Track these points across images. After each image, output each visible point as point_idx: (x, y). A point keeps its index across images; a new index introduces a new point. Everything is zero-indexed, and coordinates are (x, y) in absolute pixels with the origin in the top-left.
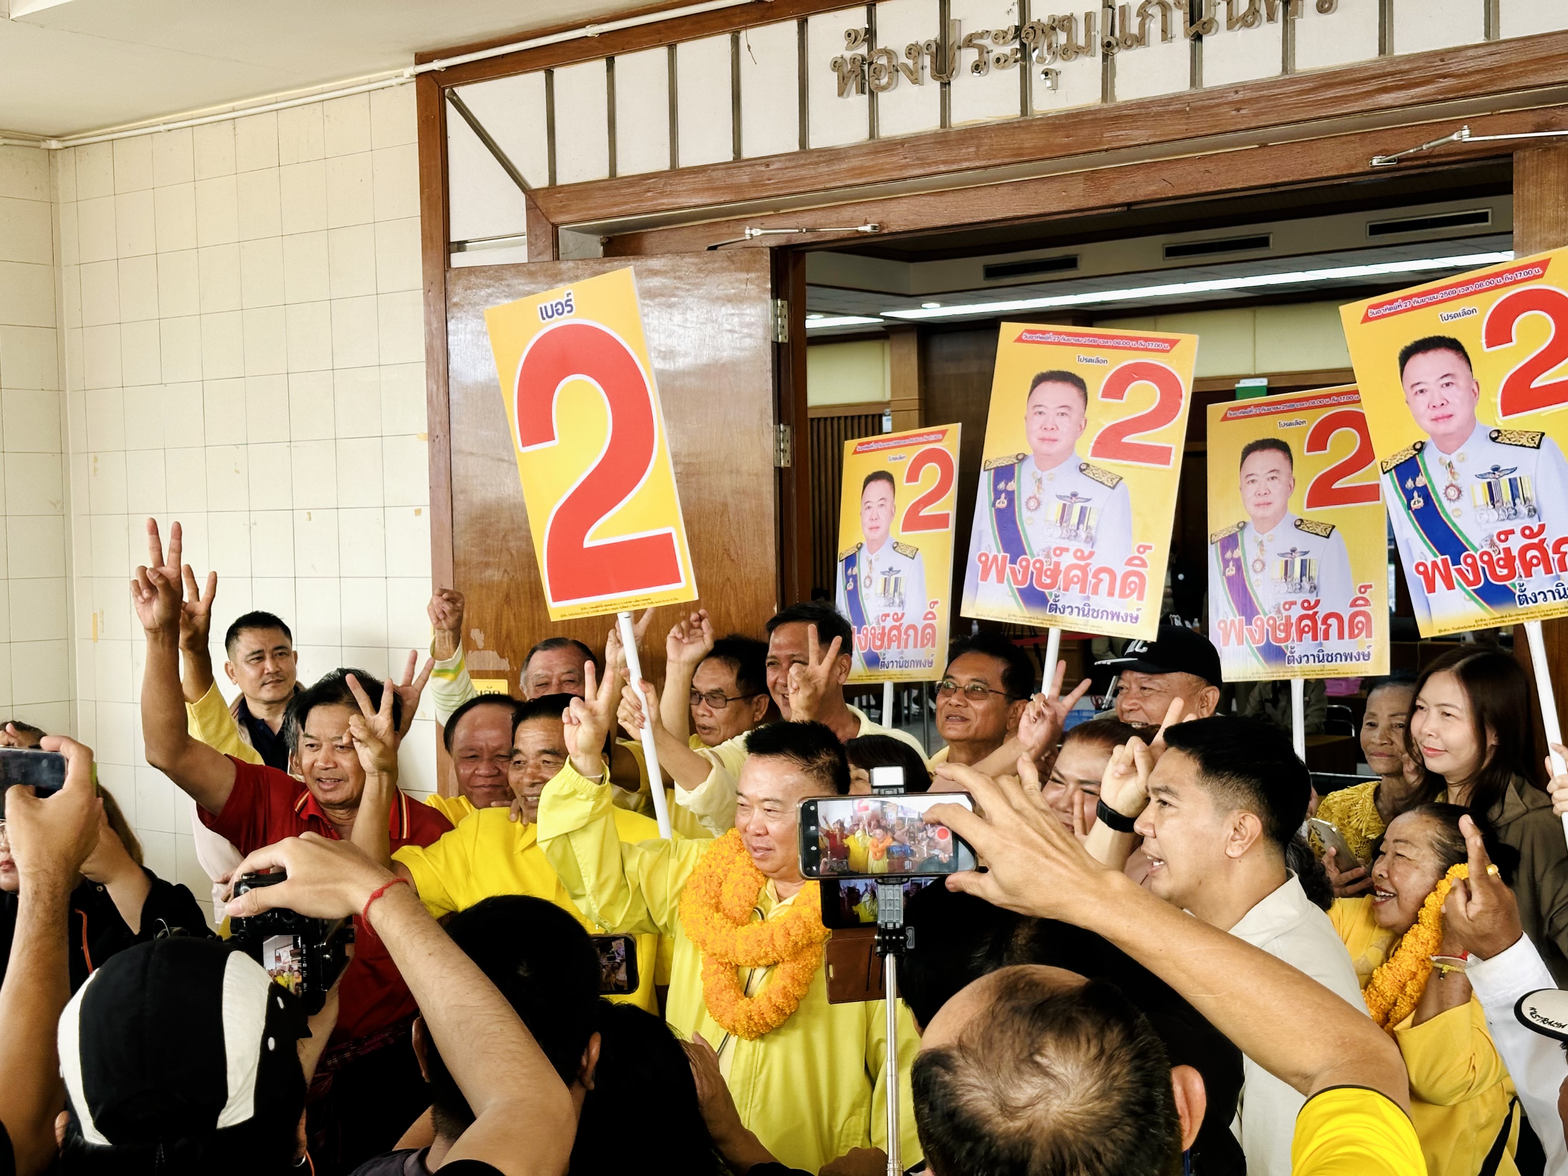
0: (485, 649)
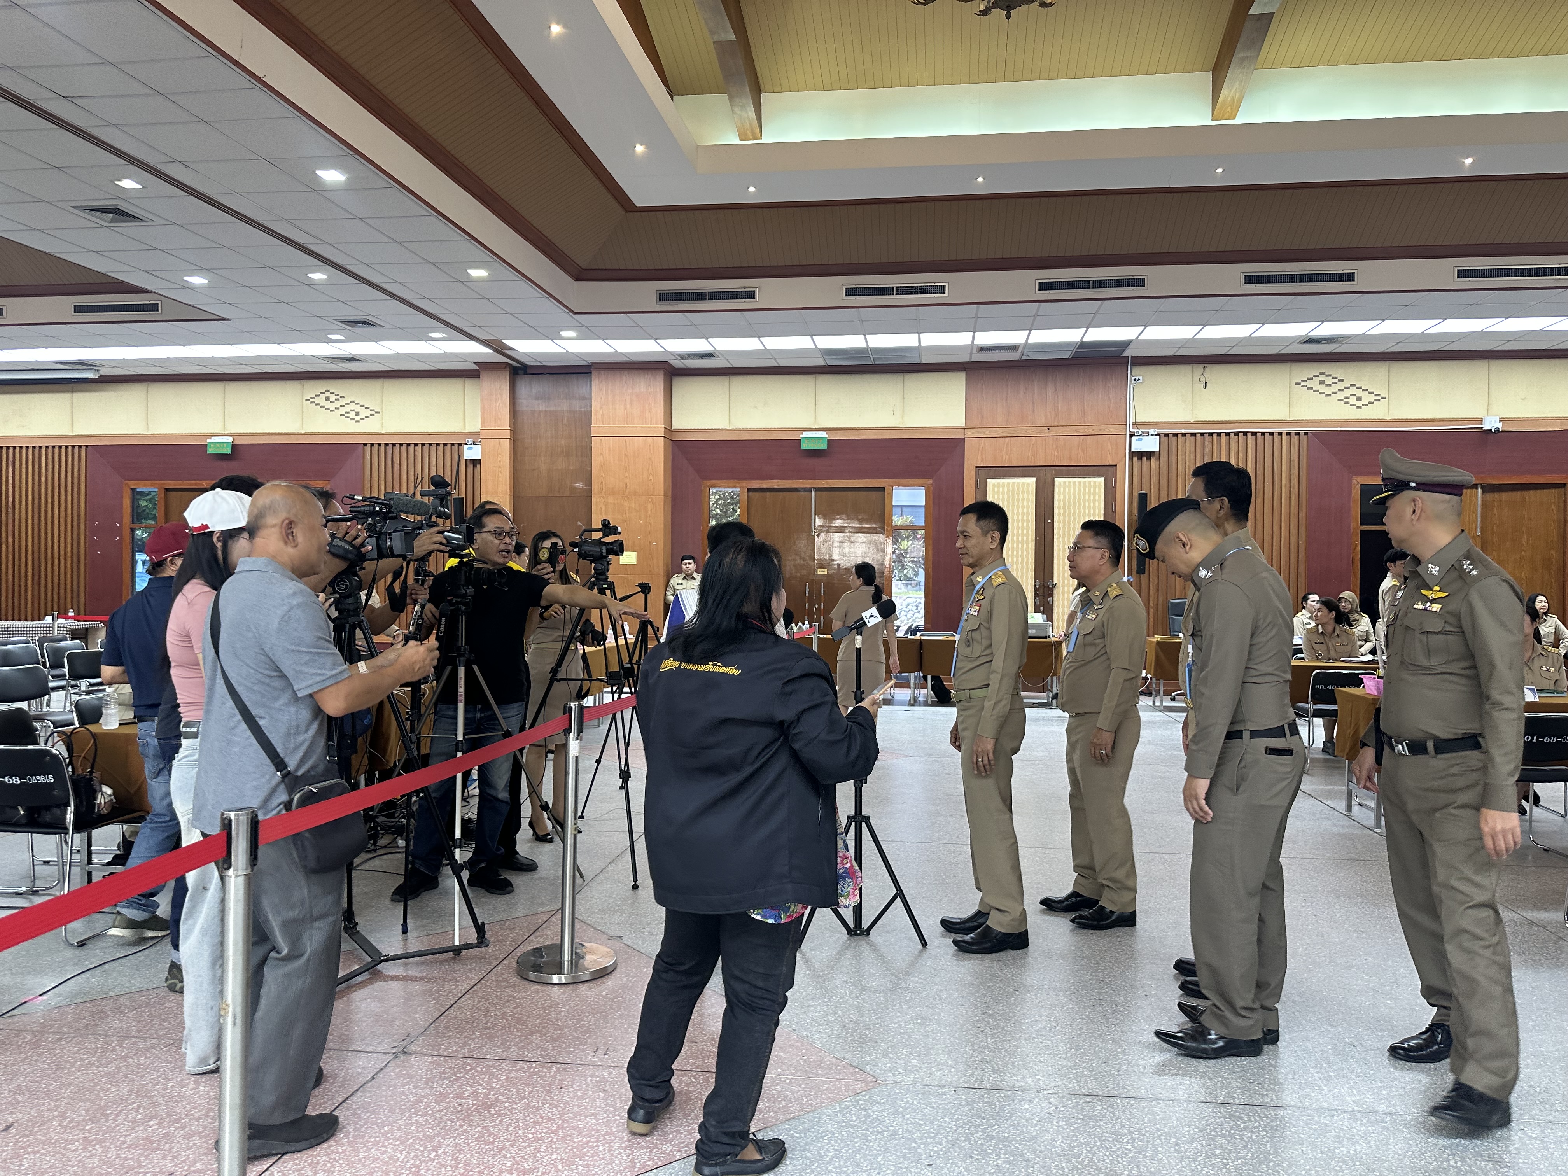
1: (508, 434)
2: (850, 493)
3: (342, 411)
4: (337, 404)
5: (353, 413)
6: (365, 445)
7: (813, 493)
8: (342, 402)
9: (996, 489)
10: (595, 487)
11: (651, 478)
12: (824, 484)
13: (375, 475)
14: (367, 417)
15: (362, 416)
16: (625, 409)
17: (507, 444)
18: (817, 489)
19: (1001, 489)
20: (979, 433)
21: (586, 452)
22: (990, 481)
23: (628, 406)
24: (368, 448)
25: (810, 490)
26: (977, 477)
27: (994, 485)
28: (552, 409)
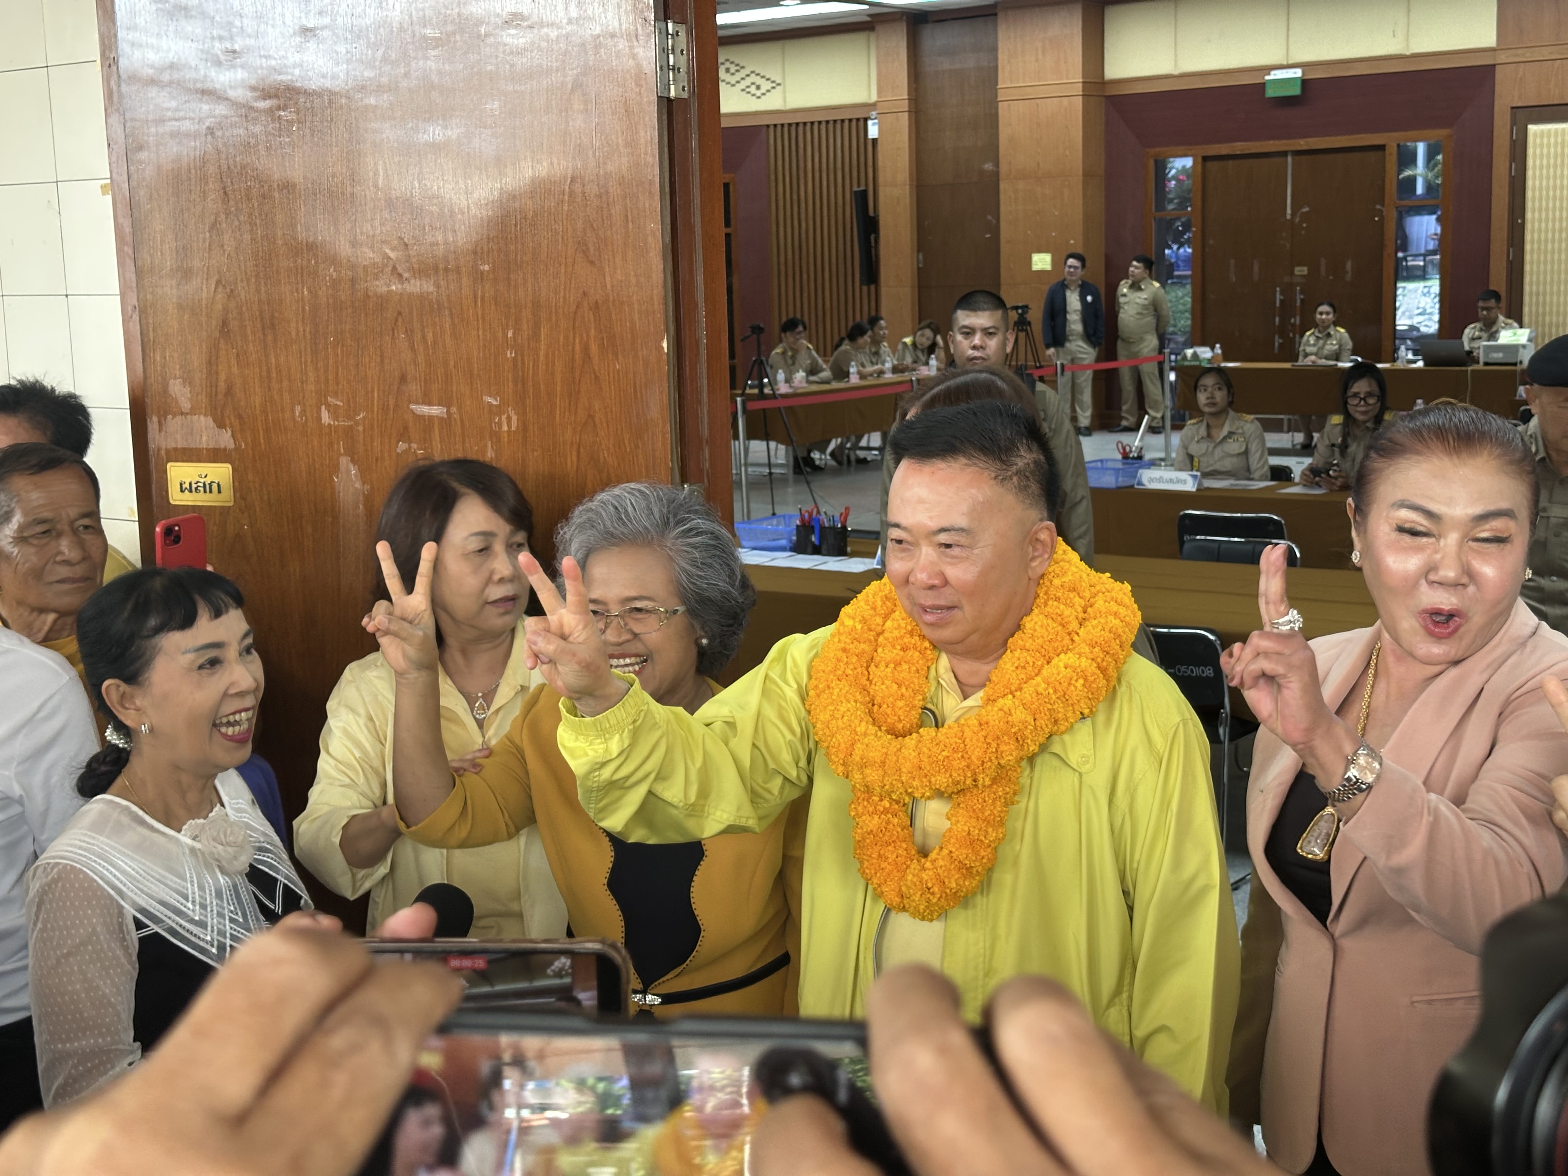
0: (193, 412)
1: (905, 106)
2: (1339, 156)
3: (743, 85)
4: (738, 76)
5: (754, 87)
6: (768, 126)
7: (1290, 159)
8: (743, 73)
9: (1538, 141)
10: (1003, 169)
11: (1068, 153)
12: (1303, 144)
13: (780, 163)
14: (768, 91)
15: (763, 90)
16: (1037, 60)
17: (905, 118)
18: (1297, 153)
19: (1545, 140)
20: (1517, 55)
21: (992, 120)
22: (1532, 128)
23: (1040, 57)
24: (772, 130)
25: (1284, 154)
26: (1514, 123)
27: (1535, 135)
28: (958, 66)
